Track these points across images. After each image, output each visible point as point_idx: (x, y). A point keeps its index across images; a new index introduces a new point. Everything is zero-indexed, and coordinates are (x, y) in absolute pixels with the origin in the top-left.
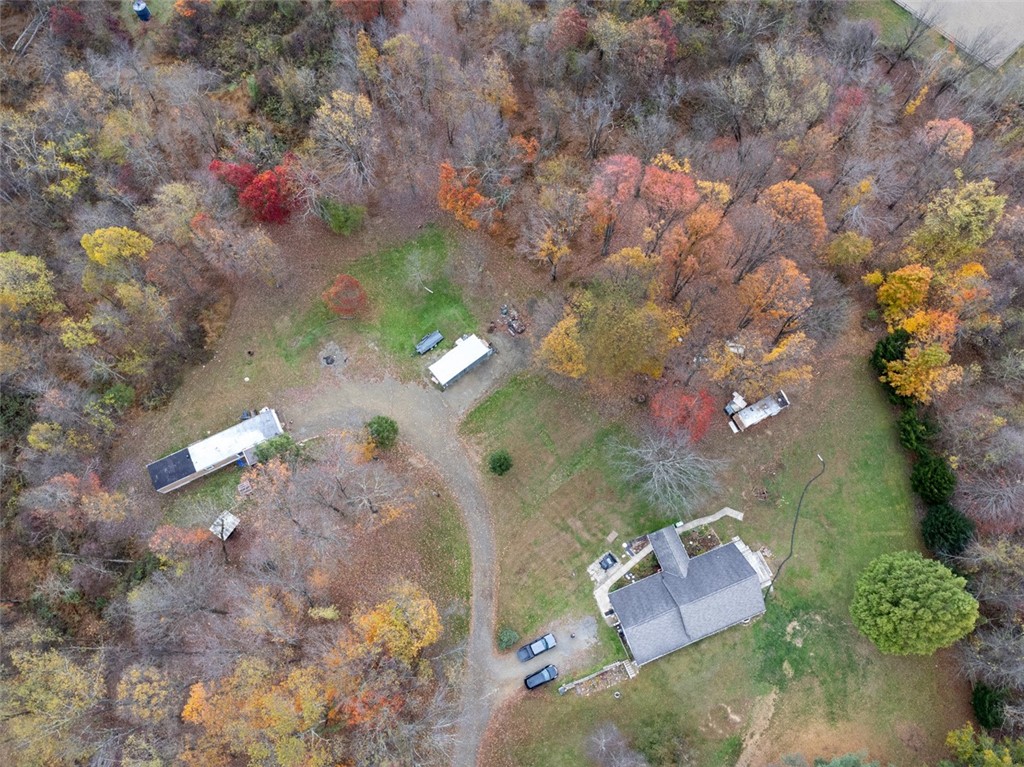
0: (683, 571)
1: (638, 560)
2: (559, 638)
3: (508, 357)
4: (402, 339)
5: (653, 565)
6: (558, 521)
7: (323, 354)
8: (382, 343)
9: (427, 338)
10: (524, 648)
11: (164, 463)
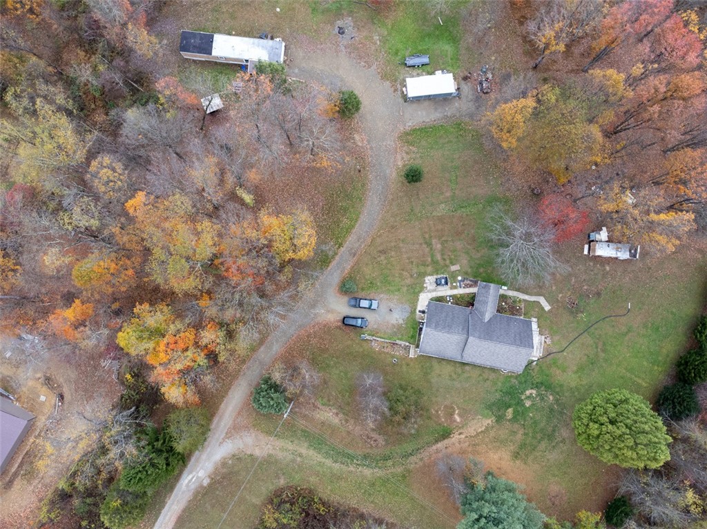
0: (487, 317)
1: (462, 293)
2: (381, 306)
3: (465, 106)
4: (400, 46)
5: (470, 302)
6: (427, 236)
7: (339, 23)
8: (384, 41)
9: (418, 56)
10: (356, 299)
11: (194, 35)
